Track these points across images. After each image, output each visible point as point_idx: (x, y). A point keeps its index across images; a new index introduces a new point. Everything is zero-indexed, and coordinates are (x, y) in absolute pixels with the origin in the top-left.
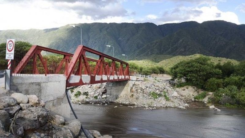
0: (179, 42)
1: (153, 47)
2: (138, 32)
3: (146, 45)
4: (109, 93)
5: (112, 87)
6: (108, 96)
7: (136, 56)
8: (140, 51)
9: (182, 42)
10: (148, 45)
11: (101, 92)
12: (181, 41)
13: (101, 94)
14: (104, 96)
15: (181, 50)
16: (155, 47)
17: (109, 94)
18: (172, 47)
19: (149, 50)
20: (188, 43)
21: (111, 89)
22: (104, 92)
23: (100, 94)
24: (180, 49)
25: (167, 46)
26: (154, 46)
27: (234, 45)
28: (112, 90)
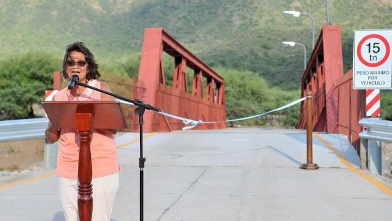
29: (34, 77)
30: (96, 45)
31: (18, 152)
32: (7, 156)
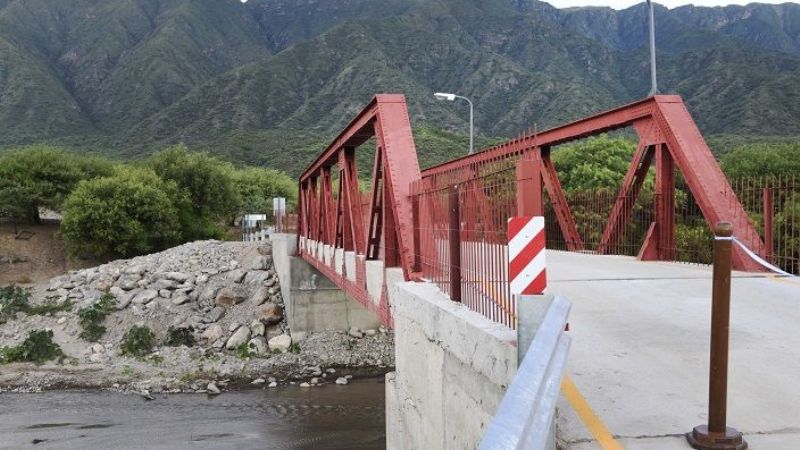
0: (342, 75)
1: (232, 96)
2: (154, 26)
3: (196, 89)
4: (303, 324)
5: (313, 291)
6: (298, 336)
7: (157, 139)
8: (171, 115)
9: (354, 74)
10: (208, 87)
11: (255, 322)
12: (348, 70)
13: (261, 330)
14: (279, 341)
15: (350, 108)
16: (237, 97)
17: (301, 329)
18: (311, 96)
19: (212, 111)
20: (379, 80)
21: (312, 301)
22: (275, 318)
23: (256, 332)
24: (346, 106)
25: (292, 94)
26: (233, 93)
27: (549, 87)
28: (316, 308)
29: (39, 176)
30: (76, 145)
31: (25, 261)
32: (13, 266)
